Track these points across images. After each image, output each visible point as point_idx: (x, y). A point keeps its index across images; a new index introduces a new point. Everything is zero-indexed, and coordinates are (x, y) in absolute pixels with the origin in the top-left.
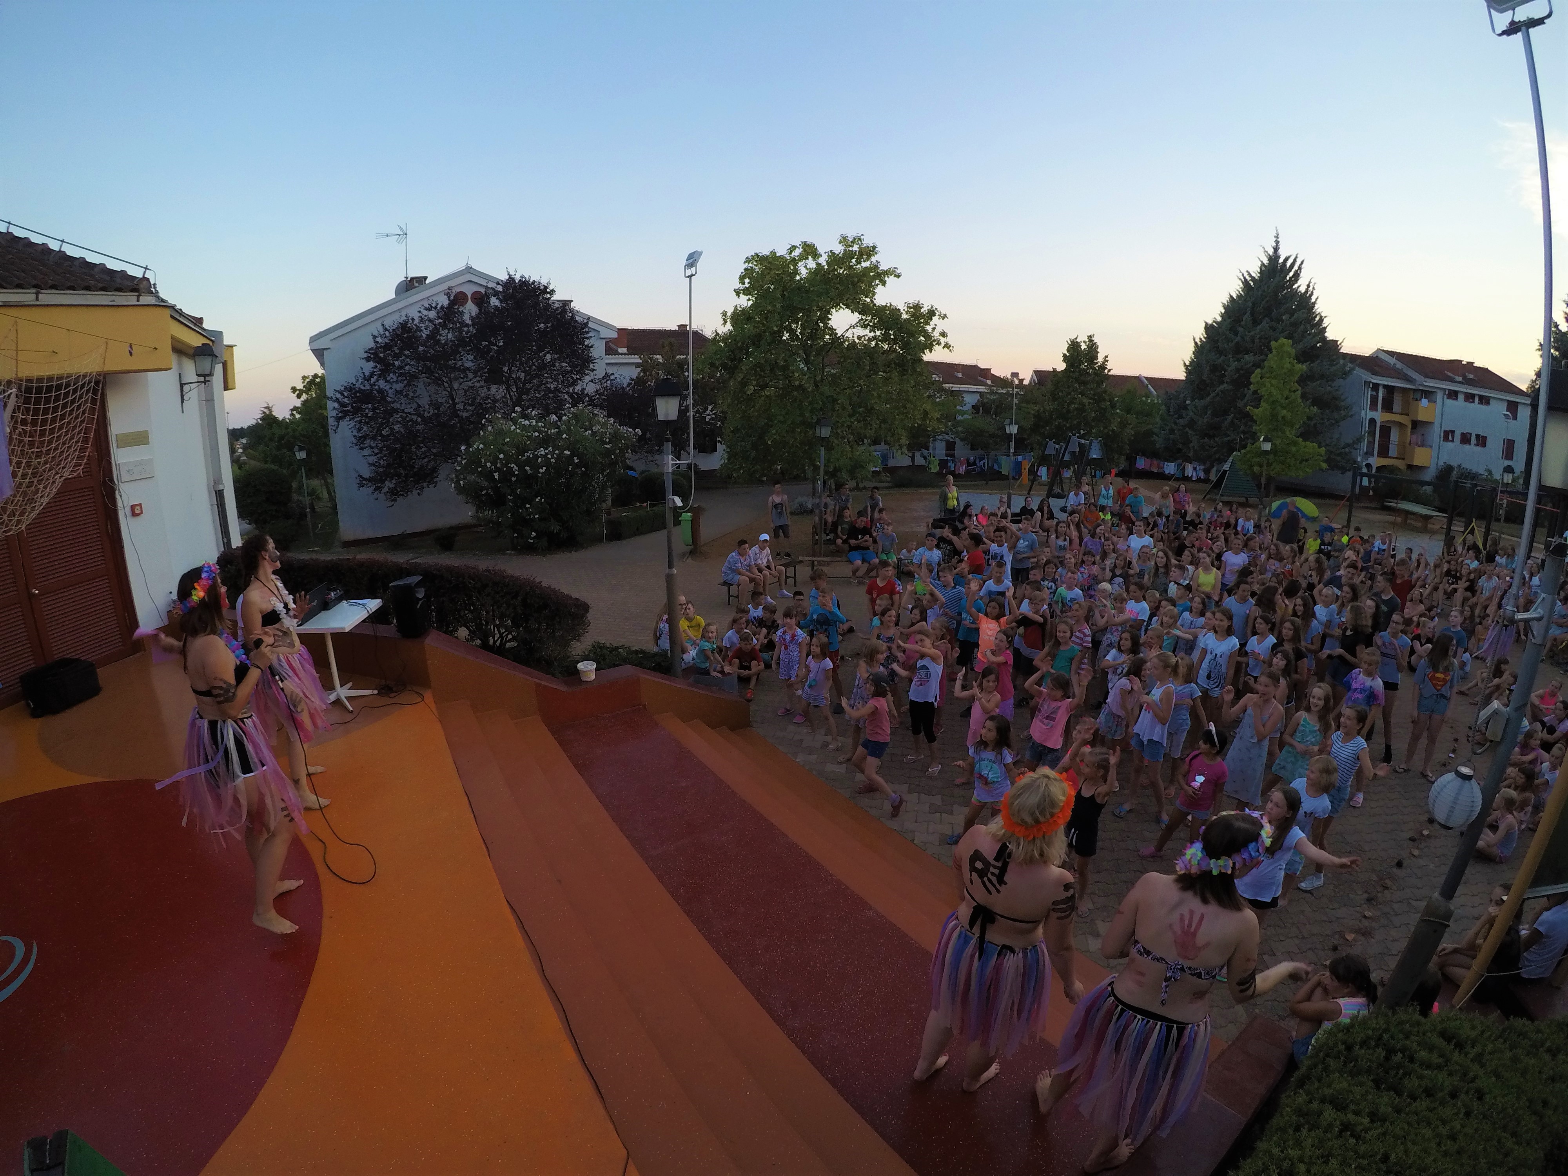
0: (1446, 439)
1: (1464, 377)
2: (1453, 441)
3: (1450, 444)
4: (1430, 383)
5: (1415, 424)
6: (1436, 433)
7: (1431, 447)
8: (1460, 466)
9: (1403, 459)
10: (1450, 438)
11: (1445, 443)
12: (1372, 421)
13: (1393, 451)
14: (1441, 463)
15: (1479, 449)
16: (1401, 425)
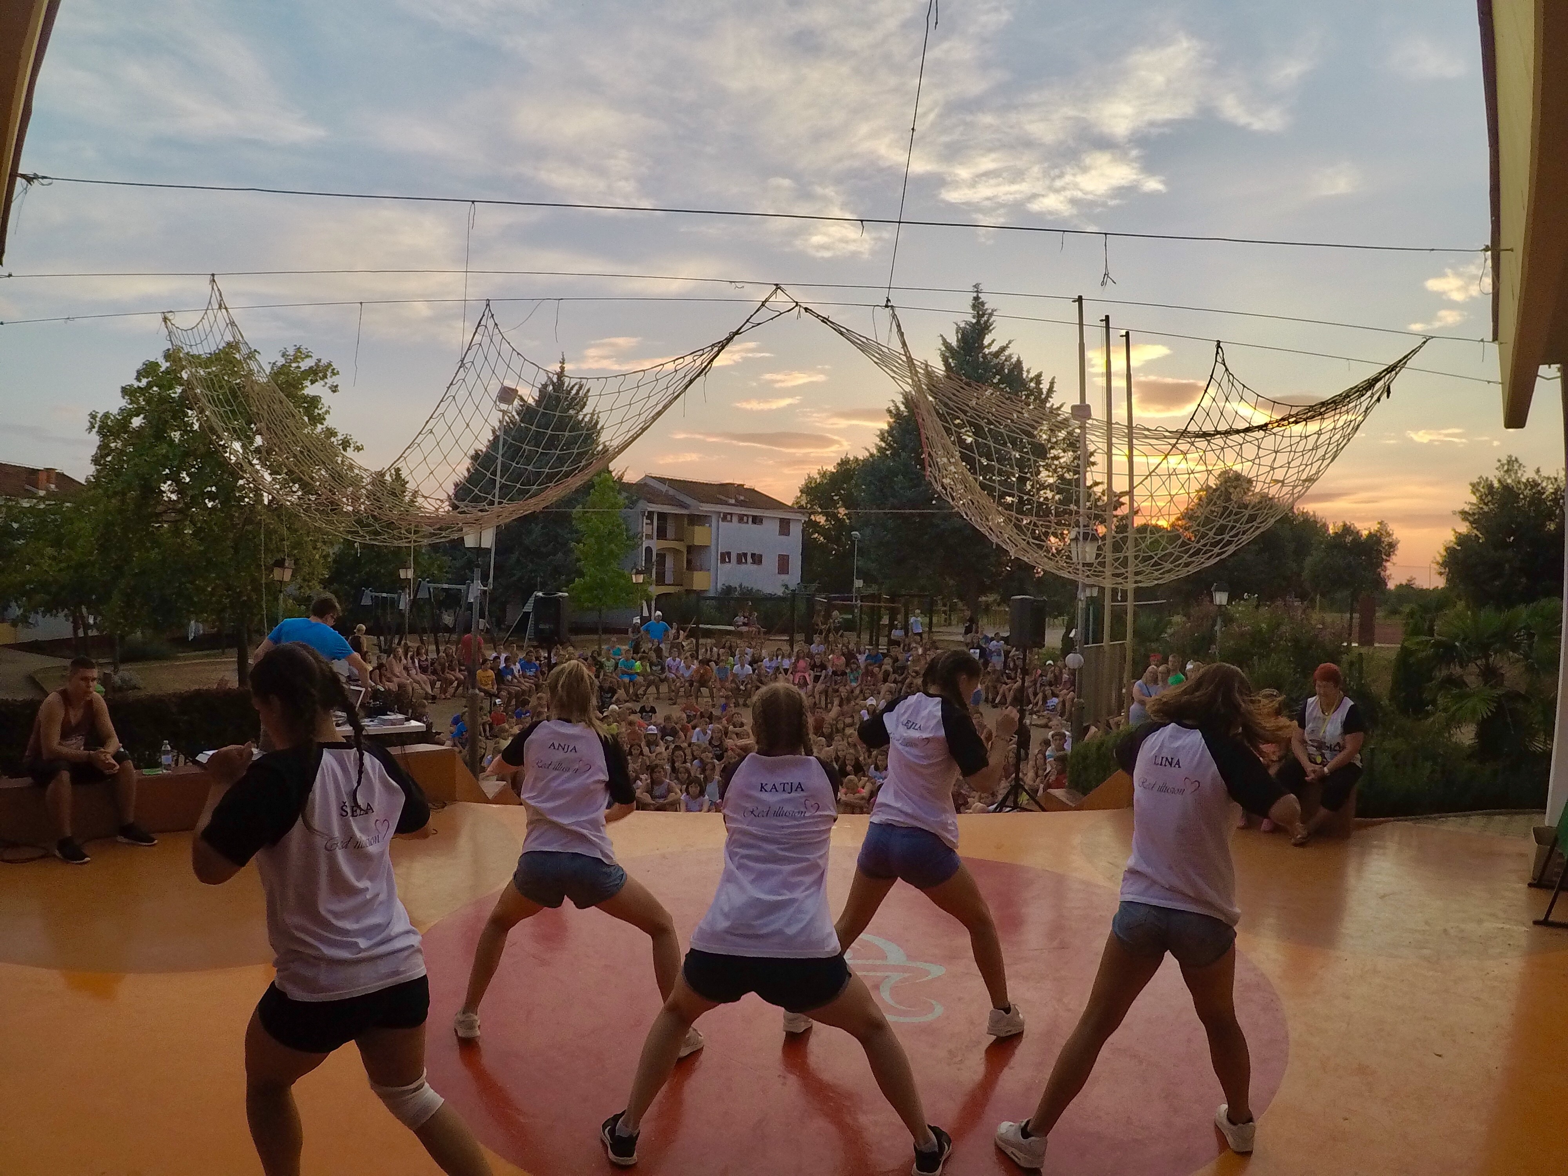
0: (723, 561)
1: (736, 500)
2: (730, 562)
3: (727, 565)
4: (706, 508)
5: (690, 549)
6: (713, 557)
7: (709, 570)
8: (741, 586)
9: (681, 585)
10: (727, 560)
11: (722, 565)
12: (649, 550)
13: (669, 577)
14: (719, 586)
15: (755, 566)
16: (676, 552)
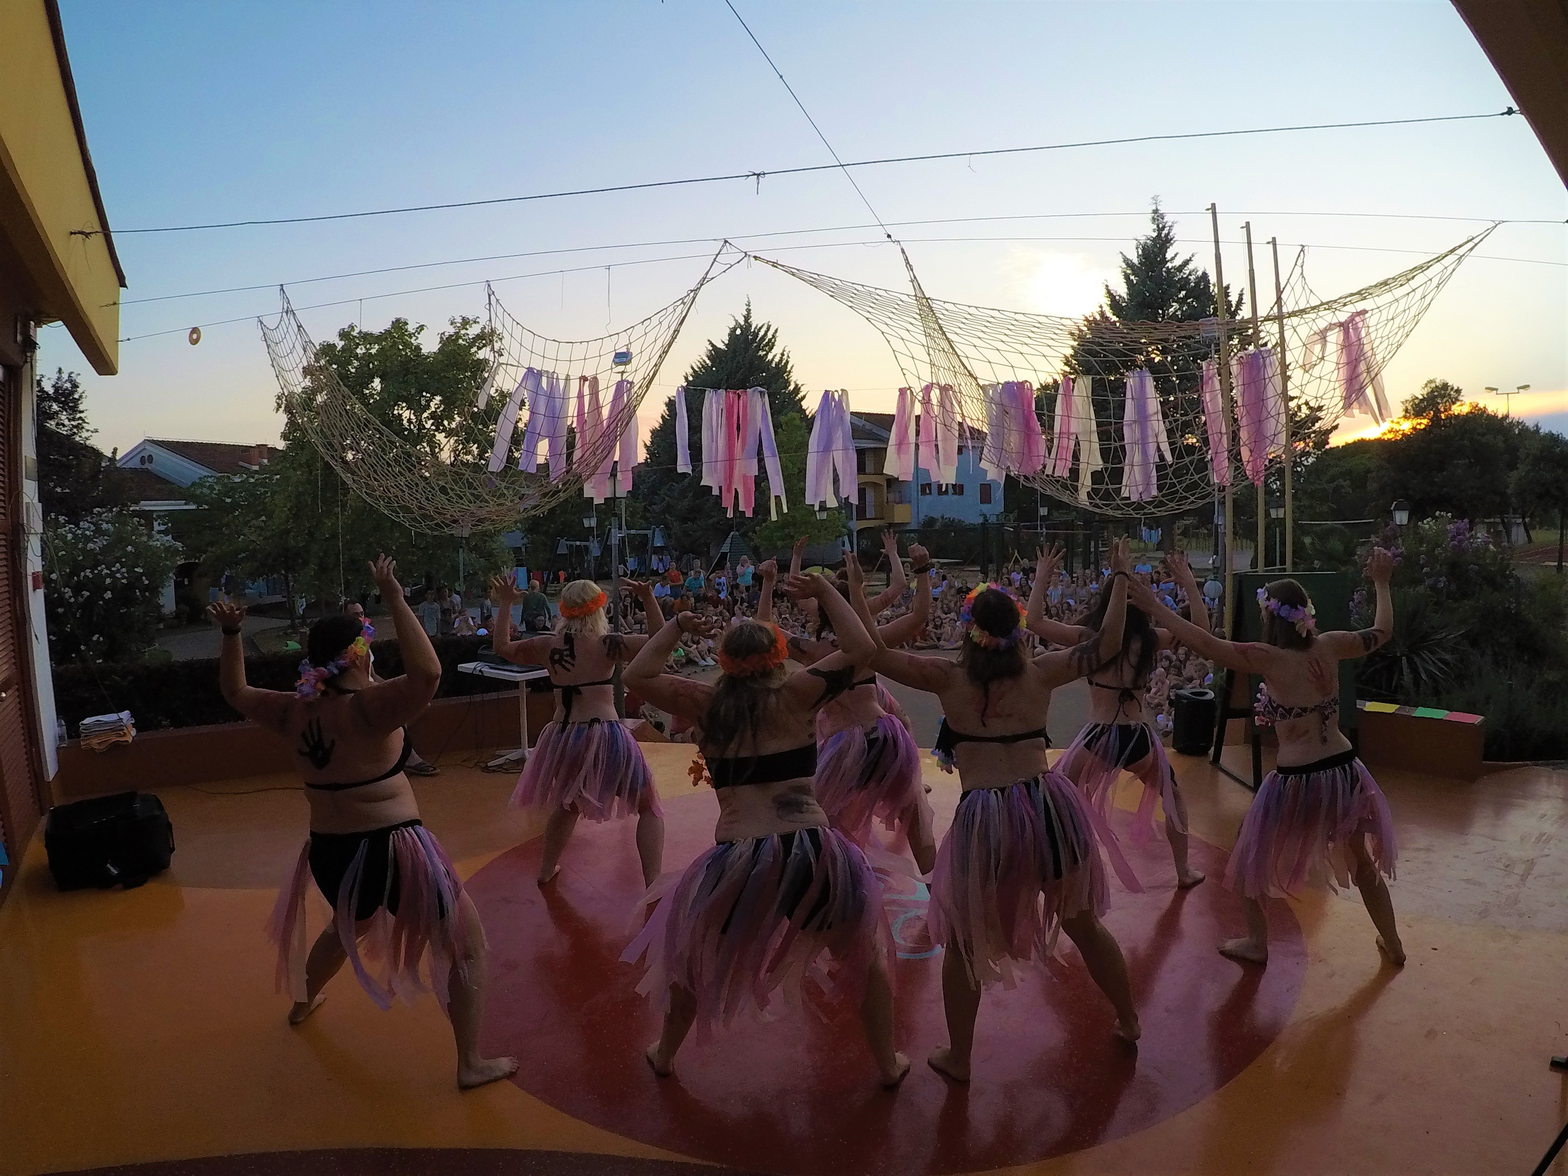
0: (923, 492)
2: (930, 493)
3: (928, 497)
6: (913, 488)
7: (910, 502)
8: (942, 517)
9: (882, 519)
10: (928, 492)
11: (922, 497)
13: (870, 512)
14: (922, 517)
15: (956, 497)
16: (875, 485)
